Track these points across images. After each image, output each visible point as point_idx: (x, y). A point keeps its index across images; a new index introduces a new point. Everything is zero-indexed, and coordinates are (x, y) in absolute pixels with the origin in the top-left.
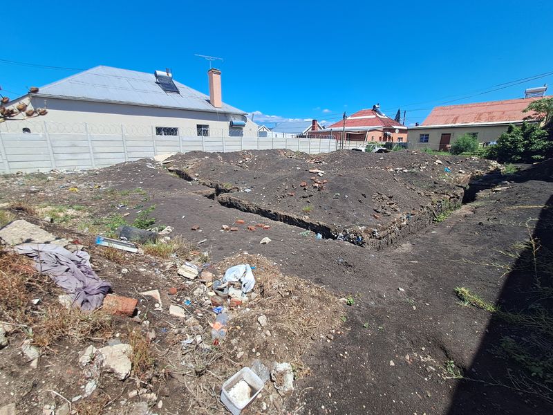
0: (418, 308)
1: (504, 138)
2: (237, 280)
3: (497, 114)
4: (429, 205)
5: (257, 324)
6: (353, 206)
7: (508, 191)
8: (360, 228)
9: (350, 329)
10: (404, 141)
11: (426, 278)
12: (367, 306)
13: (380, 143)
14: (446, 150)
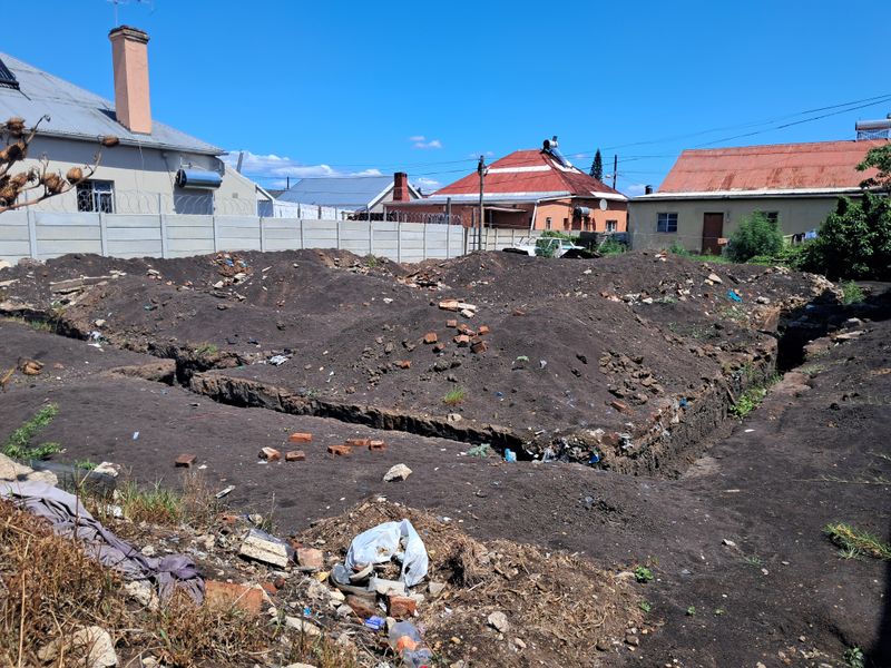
0: (773, 571)
1: (834, 226)
2: (388, 559)
3: (810, 172)
4: (719, 376)
5: (490, 629)
6: (563, 383)
7: (862, 339)
8: (593, 434)
9: (662, 623)
10: (621, 228)
11: (766, 518)
12: (678, 578)
13: (566, 234)
14: (717, 251)
